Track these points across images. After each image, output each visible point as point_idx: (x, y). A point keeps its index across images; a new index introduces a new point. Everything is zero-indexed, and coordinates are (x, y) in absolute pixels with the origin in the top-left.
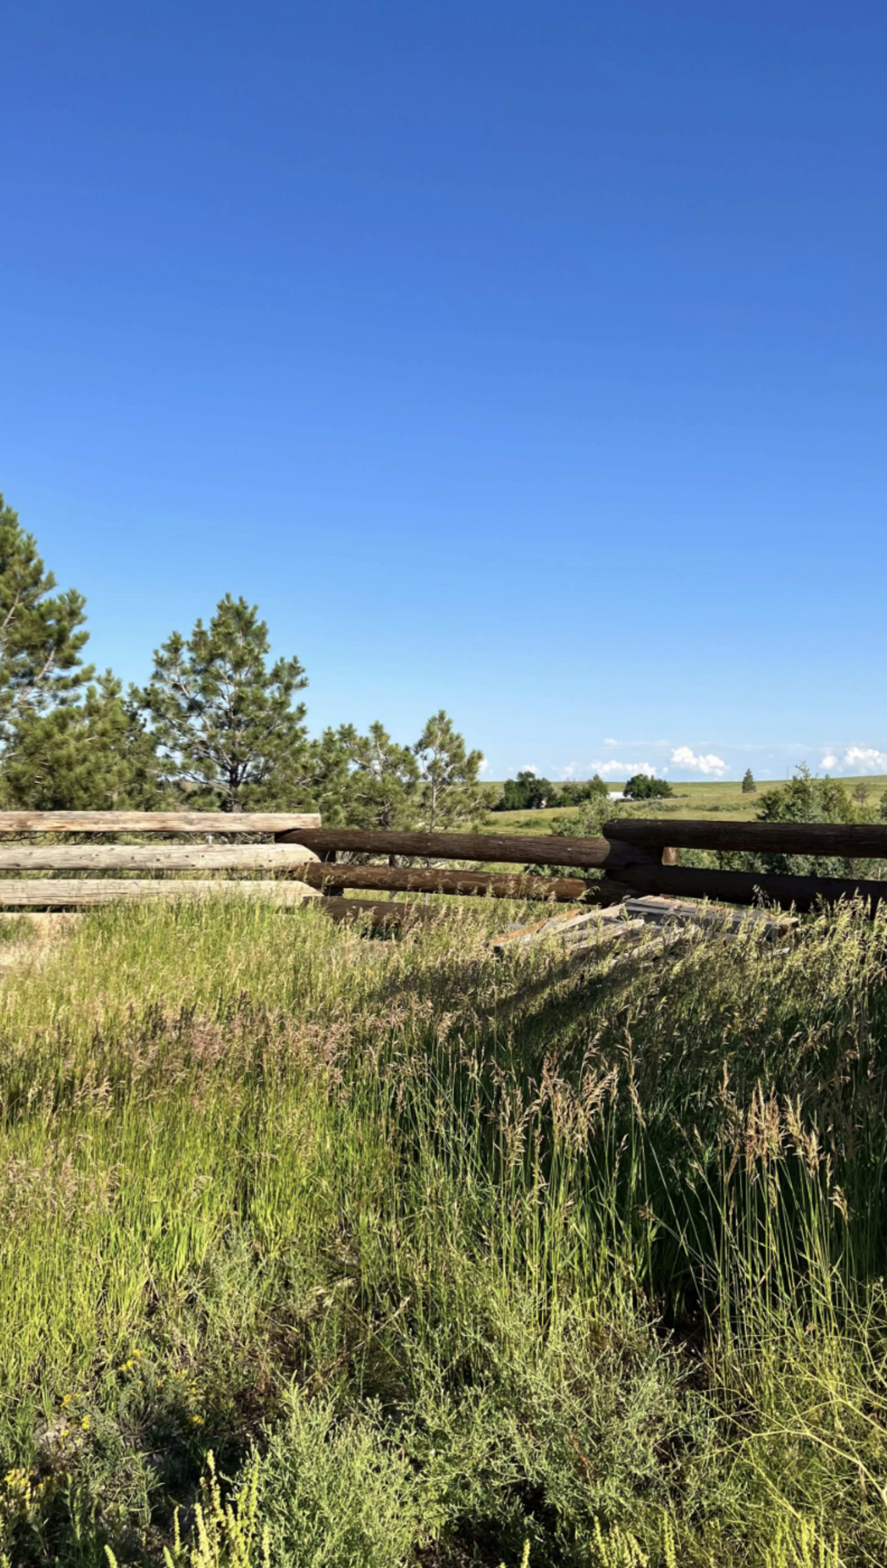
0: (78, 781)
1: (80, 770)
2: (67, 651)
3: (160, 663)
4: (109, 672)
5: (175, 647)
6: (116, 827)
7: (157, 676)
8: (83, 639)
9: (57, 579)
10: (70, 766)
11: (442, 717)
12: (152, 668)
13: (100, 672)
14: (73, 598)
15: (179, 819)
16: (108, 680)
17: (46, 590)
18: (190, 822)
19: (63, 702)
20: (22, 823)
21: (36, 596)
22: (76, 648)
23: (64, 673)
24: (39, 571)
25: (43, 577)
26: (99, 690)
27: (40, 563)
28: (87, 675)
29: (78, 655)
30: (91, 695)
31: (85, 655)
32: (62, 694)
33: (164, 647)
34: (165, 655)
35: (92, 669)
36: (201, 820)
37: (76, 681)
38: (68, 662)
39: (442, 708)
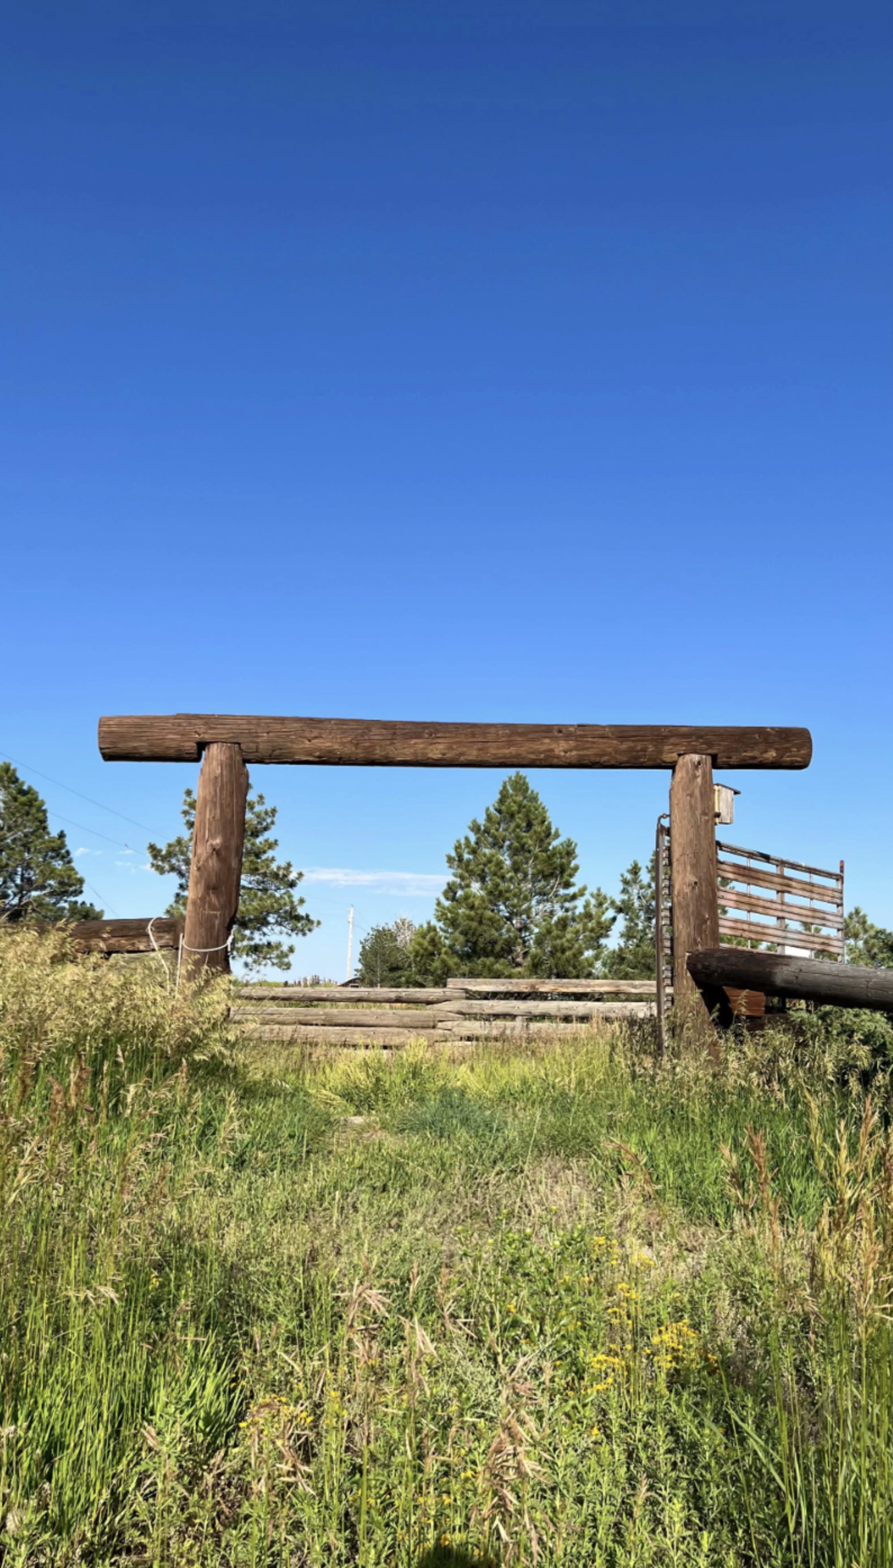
0: (568, 961)
1: (568, 953)
2: (566, 877)
3: (626, 882)
4: (599, 890)
5: (635, 871)
6: (588, 990)
7: (624, 891)
8: (576, 869)
9: (560, 832)
10: (563, 951)
11: (857, 912)
12: (621, 886)
13: (592, 889)
14: (569, 843)
15: (629, 985)
16: (598, 895)
17: (554, 839)
18: (635, 987)
19: (567, 910)
20: (533, 986)
21: (549, 844)
22: (571, 876)
23: (566, 892)
24: (549, 828)
25: (553, 831)
26: (593, 902)
27: (550, 824)
28: (582, 893)
29: (572, 880)
30: (587, 906)
31: (578, 880)
32: (567, 905)
33: (629, 871)
34: (629, 877)
35: (585, 889)
36: (642, 986)
37: (574, 897)
38: (567, 885)
39: (856, 905)
